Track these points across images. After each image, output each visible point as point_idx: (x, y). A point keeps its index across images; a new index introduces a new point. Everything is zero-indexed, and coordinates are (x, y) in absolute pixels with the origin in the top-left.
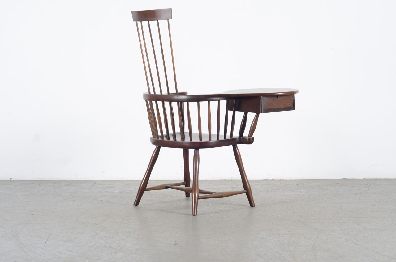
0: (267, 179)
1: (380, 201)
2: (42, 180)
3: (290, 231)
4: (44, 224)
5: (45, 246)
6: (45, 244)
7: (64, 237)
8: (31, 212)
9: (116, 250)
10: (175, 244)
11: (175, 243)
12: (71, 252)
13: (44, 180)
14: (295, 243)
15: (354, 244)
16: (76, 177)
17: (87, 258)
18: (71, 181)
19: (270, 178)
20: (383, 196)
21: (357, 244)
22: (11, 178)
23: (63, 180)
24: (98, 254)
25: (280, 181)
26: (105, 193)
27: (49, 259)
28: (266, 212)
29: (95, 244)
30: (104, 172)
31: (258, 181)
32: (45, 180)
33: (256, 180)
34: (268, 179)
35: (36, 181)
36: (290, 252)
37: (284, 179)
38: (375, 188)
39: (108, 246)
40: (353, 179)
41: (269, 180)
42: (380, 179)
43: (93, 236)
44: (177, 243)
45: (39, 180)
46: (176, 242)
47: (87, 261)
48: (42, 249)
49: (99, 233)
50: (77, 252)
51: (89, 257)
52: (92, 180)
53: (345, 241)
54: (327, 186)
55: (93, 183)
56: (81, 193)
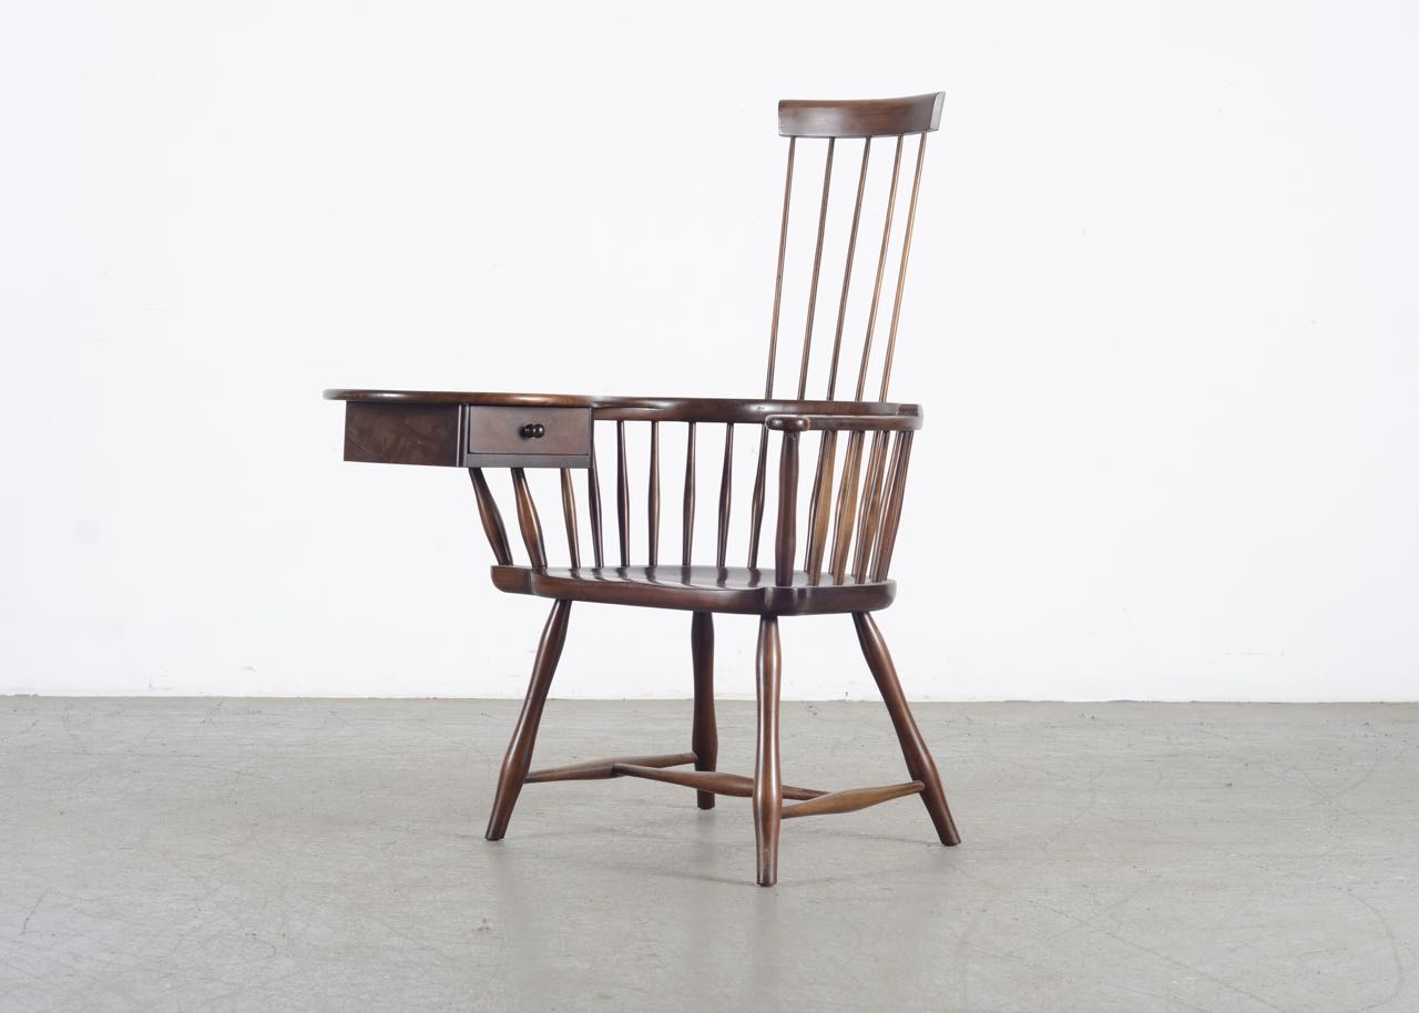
0: (843, 701)
1: (1230, 785)
2: (28, 696)
3: (890, 889)
4: (23, 854)
5: (23, 933)
6: (25, 925)
7: (91, 901)
9: (273, 947)
10: (481, 929)
11: (480, 924)
12: (113, 953)
13: (32, 694)
15: (1108, 934)
17: (170, 974)
18: (132, 698)
19: (856, 696)
20: (1246, 765)
21: (1114, 937)
23: (102, 695)
24: (209, 961)
26: (252, 745)
27: (39, 978)
29: (201, 927)
30: (250, 668)
31: (811, 707)
32: (35, 695)
33: (803, 702)
34: (848, 698)
35: (3, 697)
36: (877, 961)
38: (1226, 738)
39: (246, 934)
40: (1154, 702)
41: (848, 702)
43: (195, 899)
44: (490, 925)
45: (13, 694)
46: (484, 921)
47: (168, 986)
48: (15, 942)
49: (217, 889)
50: (134, 955)
51: (174, 972)
52: (208, 698)
53: (1078, 923)
54: (1053, 727)
55: (212, 707)
56: (163, 745)
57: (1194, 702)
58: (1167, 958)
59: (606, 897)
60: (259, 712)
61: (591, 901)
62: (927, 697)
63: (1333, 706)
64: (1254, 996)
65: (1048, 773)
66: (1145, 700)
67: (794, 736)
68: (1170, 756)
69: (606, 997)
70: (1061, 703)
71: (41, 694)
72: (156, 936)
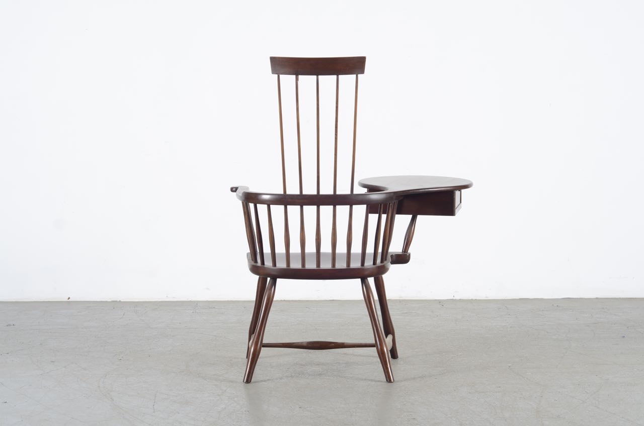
0: (452, 299)
1: (624, 337)
3: (500, 387)
4: (141, 375)
5: (154, 412)
6: (154, 408)
8: (116, 355)
9: (258, 417)
14: (511, 407)
15: (595, 407)
16: (167, 297)
18: (160, 302)
19: (457, 297)
20: (628, 327)
21: (598, 408)
22: (69, 298)
23: (147, 300)
24: (234, 423)
25: (472, 302)
26: (217, 323)
28: (461, 355)
29: (225, 408)
30: (208, 289)
31: (440, 302)
32: (120, 301)
33: (435, 300)
34: (454, 298)
35: (106, 302)
37: (477, 299)
38: (615, 315)
41: (455, 300)
42: (620, 298)
43: (218, 395)
45: (110, 300)
48: (153, 416)
50: (203, 421)
52: (191, 301)
53: (581, 402)
54: (543, 310)
55: (195, 306)
56: (180, 323)
58: (623, 417)
60: (214, 307)
62: (487, 297)
65: (547, 332)
67: (437, 316)
68: (595, 324)
71: (122, 301)
72: (209, 412)
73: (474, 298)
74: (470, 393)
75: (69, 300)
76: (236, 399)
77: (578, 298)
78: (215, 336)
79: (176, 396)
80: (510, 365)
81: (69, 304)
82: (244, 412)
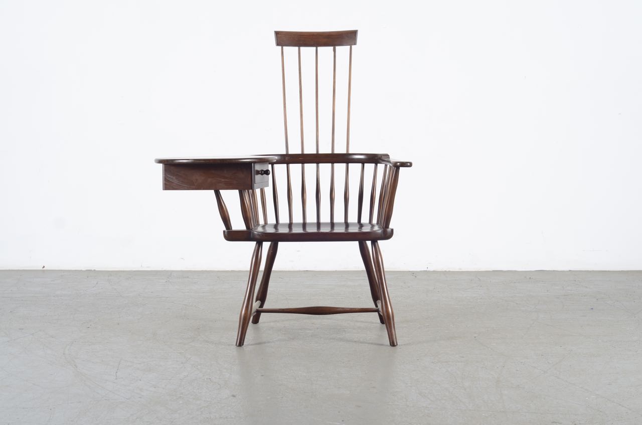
0: (426, 271)
1: (592, 309)
3: (463, 357)
4: (108, 343)
5: (116, 379)
6: (116, 375)
8: (84, 323)
12: (155, 387)
14: (472, 376)
15: (556, 377)
16: (142, 266)
17: (180, 397)
18: (135, 271)
19: (431, 269)
20: (597, 299)
21: (559, 378)
22: (44, 267)
24: (195, 391)
25: (445, 273)
26: (189, 292)
27: (128, 399)
29: (188, 376)
30: (182, 259)
31: (414, 274)
32: (94, 270)
35: (81, 271)
36: (465, 389)
37: (451, 270)
38: (586, 287)
41: (429, 271)
42: (593, 271)
43: (182, 363)
47: (181, 402)
48: (114, 382)
49: (190, 358)
50: (163, 388)
51: (182, 396)
53: (542, 372)
54: (515, 282)
55: (168, 275)
56: (152, 292)
57: (570, 271)
58: (582, 388)
59: (349, 361)
61: (343, 363)
62: (460, 269)
63: (627, 272)
64: (620, 405)
65: (517, 304)
66: (550, 270)
67: (409, 287)
68: (565, 296)
69: (359, 407)
70: (516, 271)
71: (97, 270)
72: (171, 379)
73: (448, 270)
74: (433, 363)
75: (44, 269)
76: (199, 367)
77: (551, 271)
78: (185, 305)
79: (140, 364)
80: (475, 335)
81: (43, 272)
82: (206, 380)
